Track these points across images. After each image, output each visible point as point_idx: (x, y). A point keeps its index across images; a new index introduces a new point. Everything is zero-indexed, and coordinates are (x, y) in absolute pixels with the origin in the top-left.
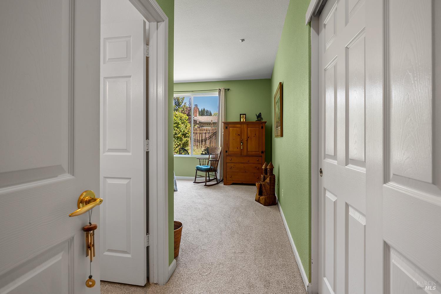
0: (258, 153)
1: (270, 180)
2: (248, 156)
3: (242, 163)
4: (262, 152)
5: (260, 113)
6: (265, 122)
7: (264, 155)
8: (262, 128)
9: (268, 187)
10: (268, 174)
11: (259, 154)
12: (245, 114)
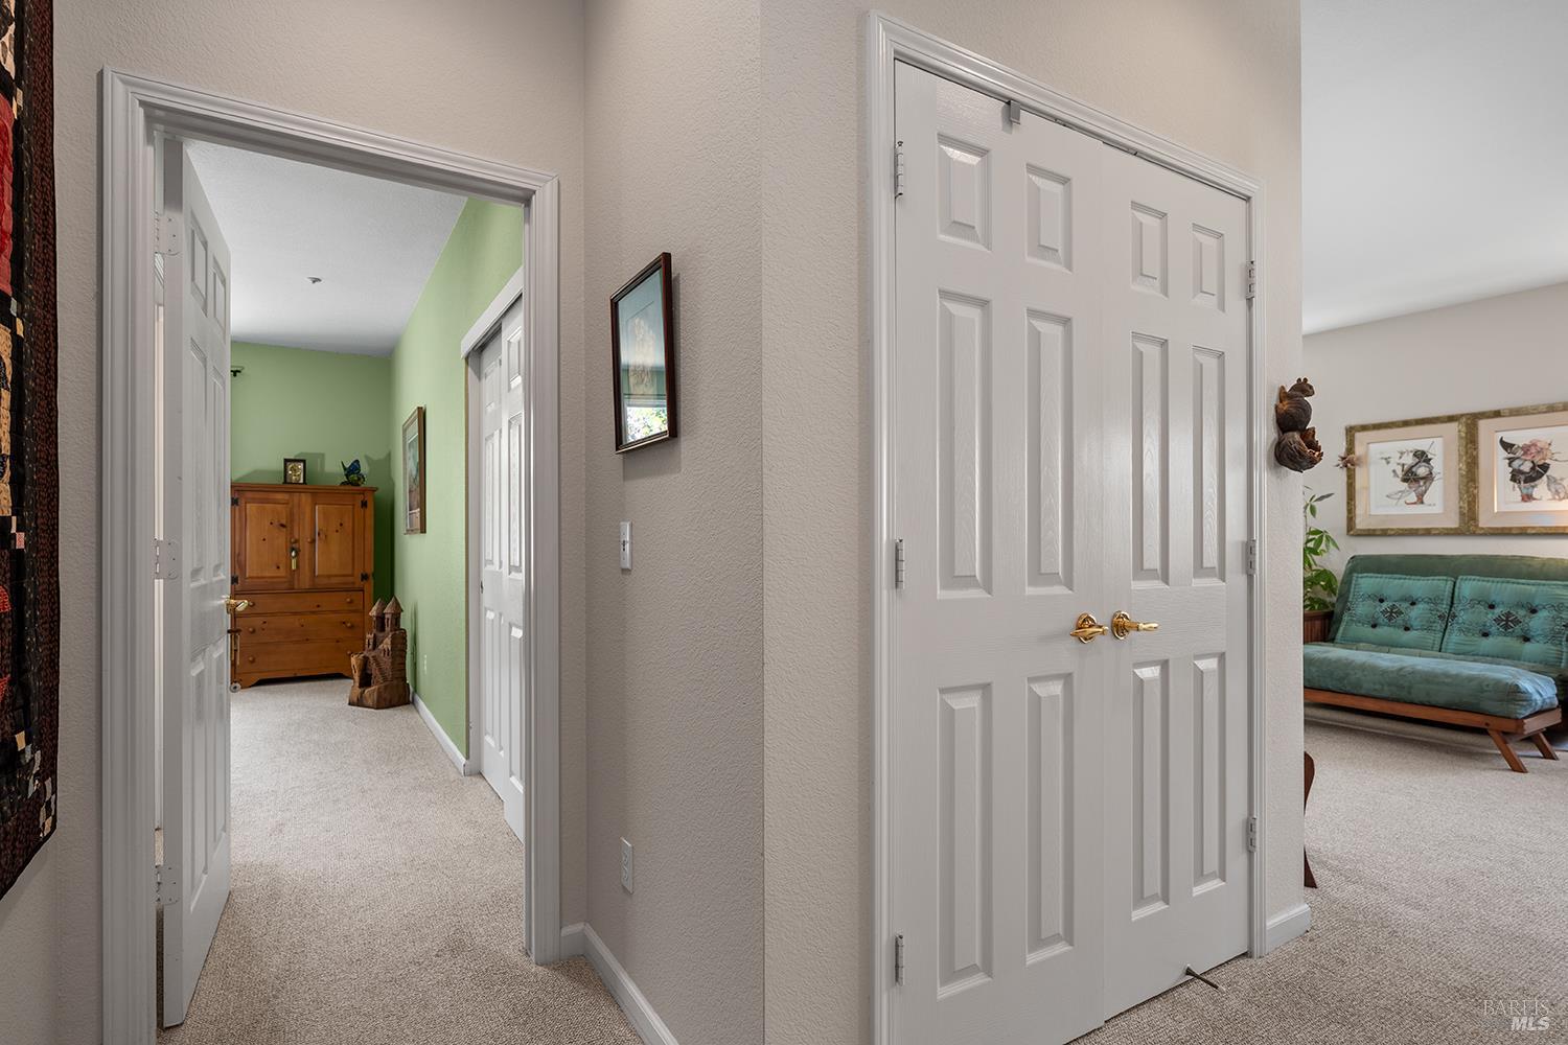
0: (351, 579)
1: (392, 643)
2: (315, 590)
3: (295, 613)
4: (365, 577)
5: (357, 461)
6: (373, 490)
7: (369, 587)
8: (364, 504)
9: (386, 662)
10: (388, 629)
11: (353, 583)
12: (304, 461)
